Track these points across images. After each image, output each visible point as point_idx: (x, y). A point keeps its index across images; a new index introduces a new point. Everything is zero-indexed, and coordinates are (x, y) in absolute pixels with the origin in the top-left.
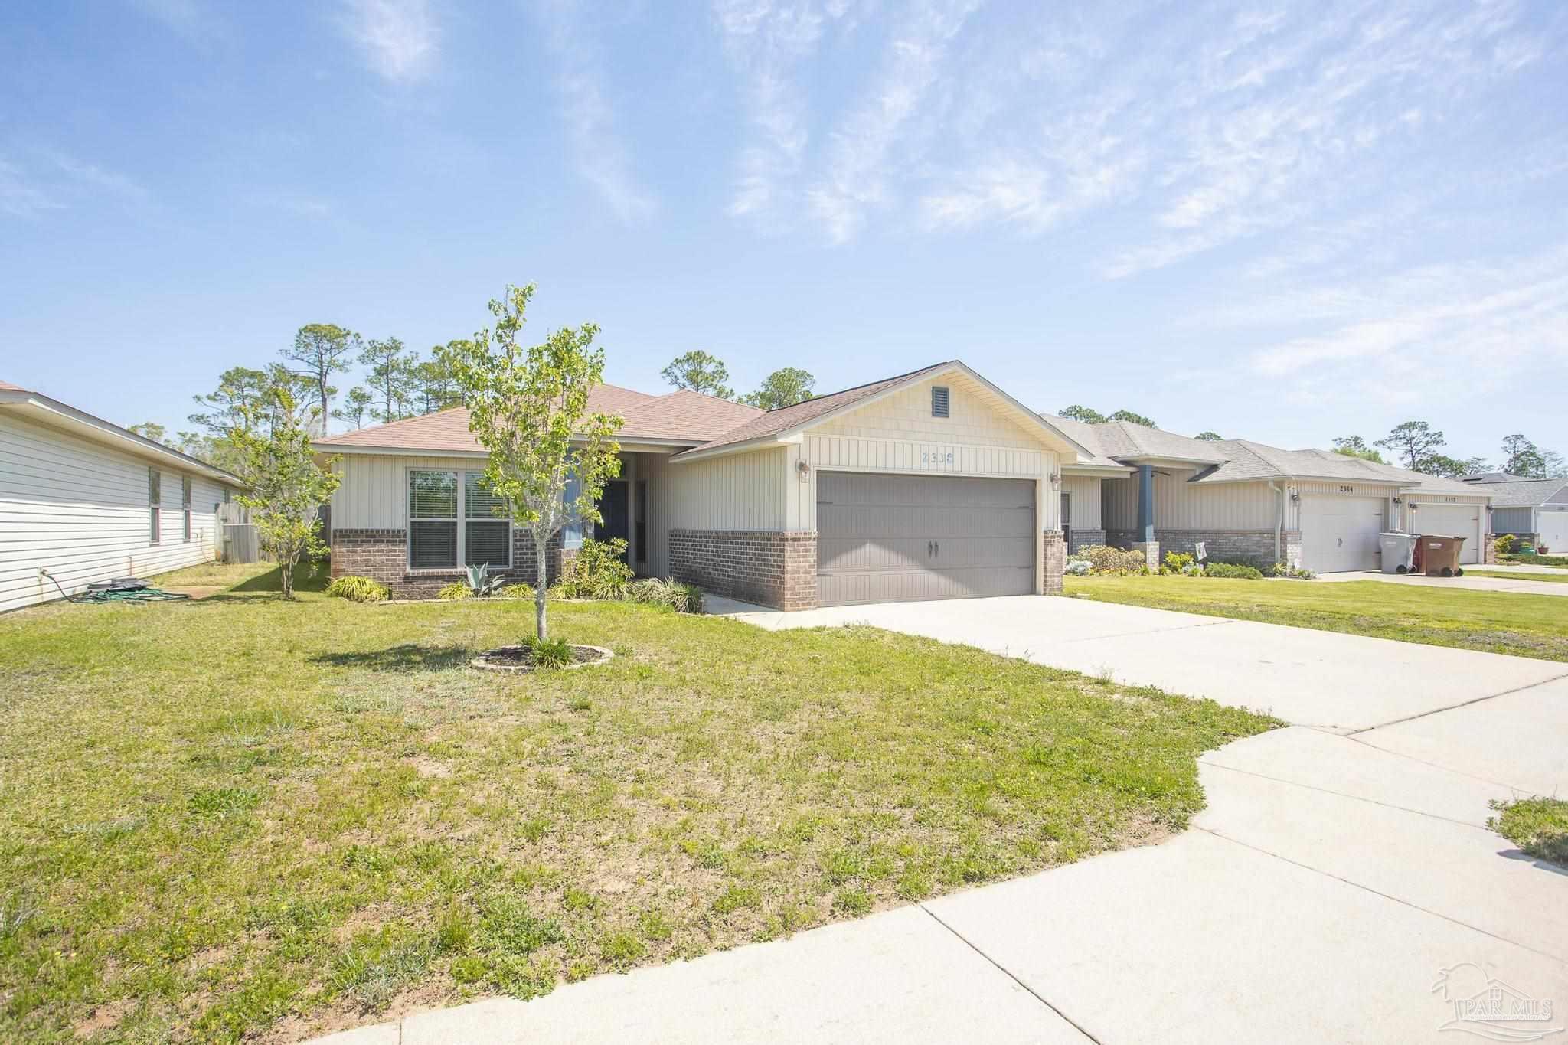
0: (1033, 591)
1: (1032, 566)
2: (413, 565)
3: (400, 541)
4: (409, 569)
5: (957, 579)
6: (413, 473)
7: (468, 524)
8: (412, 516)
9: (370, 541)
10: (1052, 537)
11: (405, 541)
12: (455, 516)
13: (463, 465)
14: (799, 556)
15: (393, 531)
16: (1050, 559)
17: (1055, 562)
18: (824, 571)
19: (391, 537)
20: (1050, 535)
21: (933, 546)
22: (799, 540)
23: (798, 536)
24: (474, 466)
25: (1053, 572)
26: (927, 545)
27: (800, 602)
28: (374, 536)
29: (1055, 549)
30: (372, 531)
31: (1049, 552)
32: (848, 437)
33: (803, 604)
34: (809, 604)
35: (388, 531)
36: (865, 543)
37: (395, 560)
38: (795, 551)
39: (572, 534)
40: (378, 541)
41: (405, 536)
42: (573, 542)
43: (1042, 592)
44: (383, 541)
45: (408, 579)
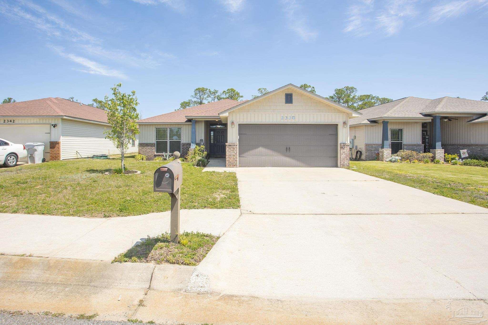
0: (336, 166)
1: (336, 157)
2: (157, 152)
3: (153, 146)
4: (156, 153)
5: (298, 160)
6: (157, 129)
7: (170, 142)
8: (157, 140)
9: (146, 146)
10: (343, 146)
11: (155, 146)
12: (167, 140)
13: (169, 126)
14: (231, 151)
15: (152, 144)
16: (342, 154)
17: (345, 155)
18: (242, 156)
19: (151, 145)
20: (342, 145)
21: (288, 148)
22: (231, 146)
23: (231, 144)
24: (172, 126)
25: (344, 159)
26: (285, 148)
27: (232, 165)
28: (147, 145)
29: (345, 150)
30: (147, 143)
31: (342, 152)
32: (250, 113)
33: (233, 166)
34: (235, 166)
35: (150, 143)
36: (259, 147)
37: (152, 151)
38: (230, 149)
39: (193, 144)
40: (148, 146)
41: (155, 145)
42: (193, 146)
43: (339, 167)
44: (149, 146)
45: (155, 156)
